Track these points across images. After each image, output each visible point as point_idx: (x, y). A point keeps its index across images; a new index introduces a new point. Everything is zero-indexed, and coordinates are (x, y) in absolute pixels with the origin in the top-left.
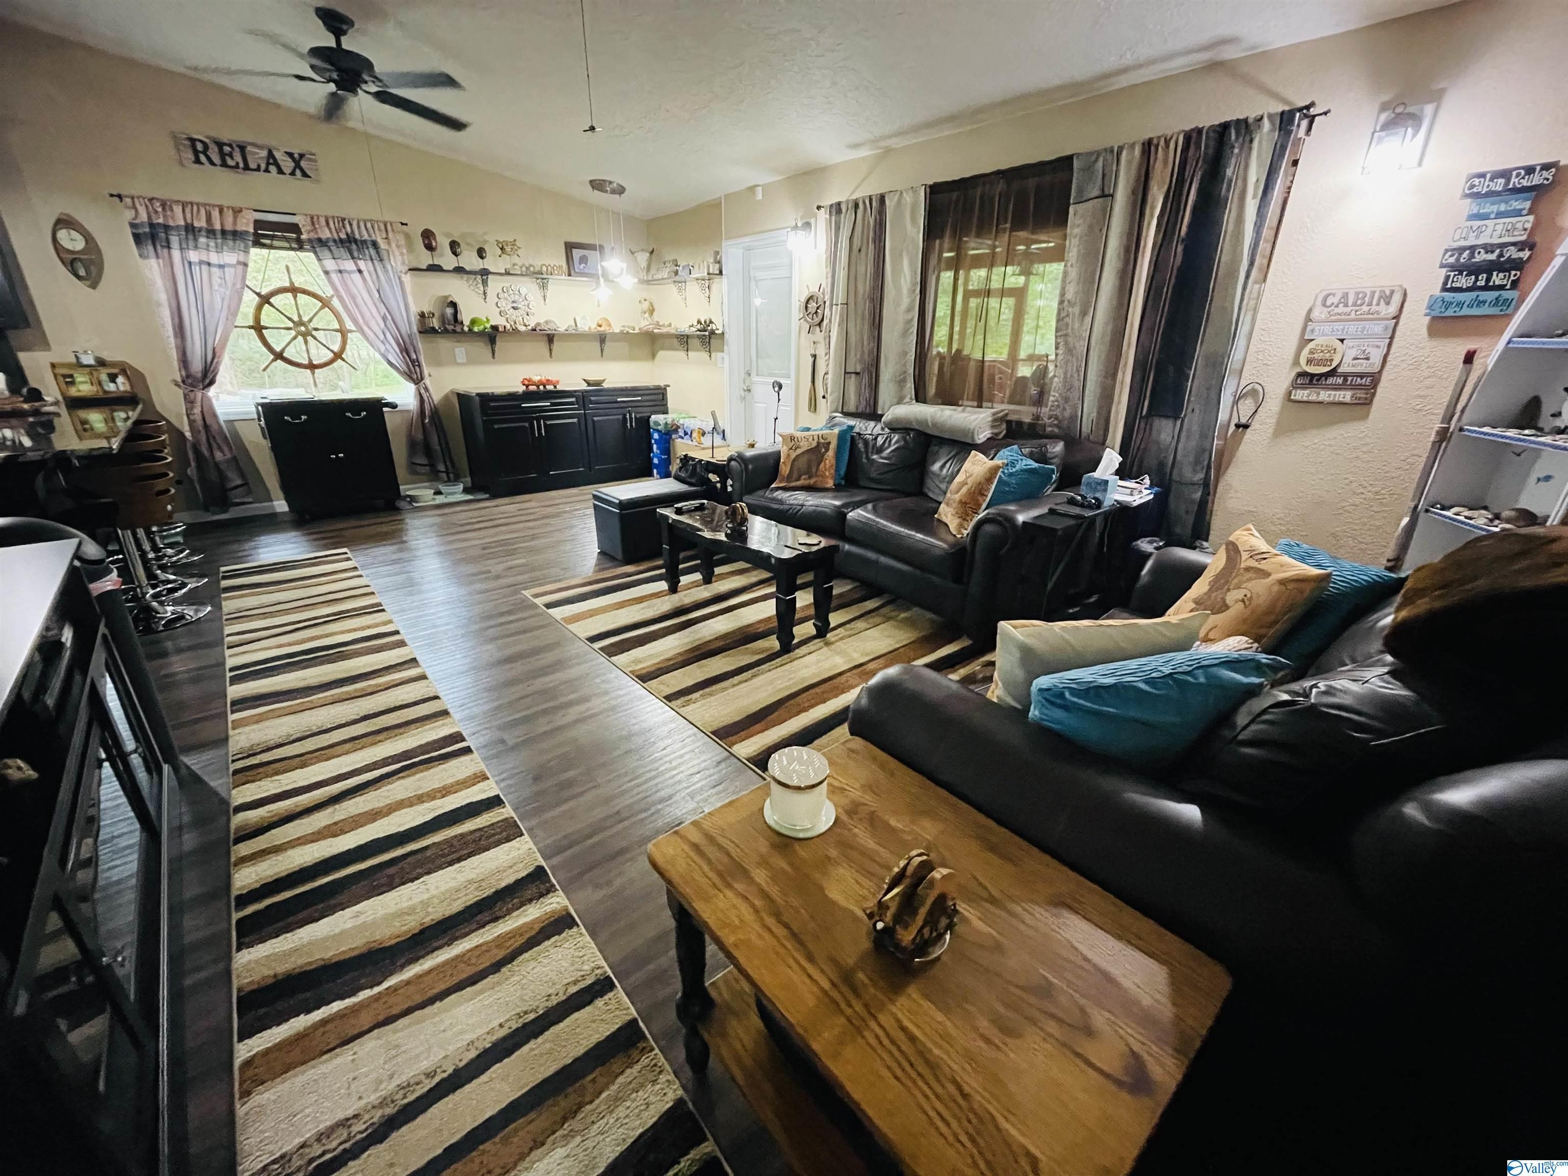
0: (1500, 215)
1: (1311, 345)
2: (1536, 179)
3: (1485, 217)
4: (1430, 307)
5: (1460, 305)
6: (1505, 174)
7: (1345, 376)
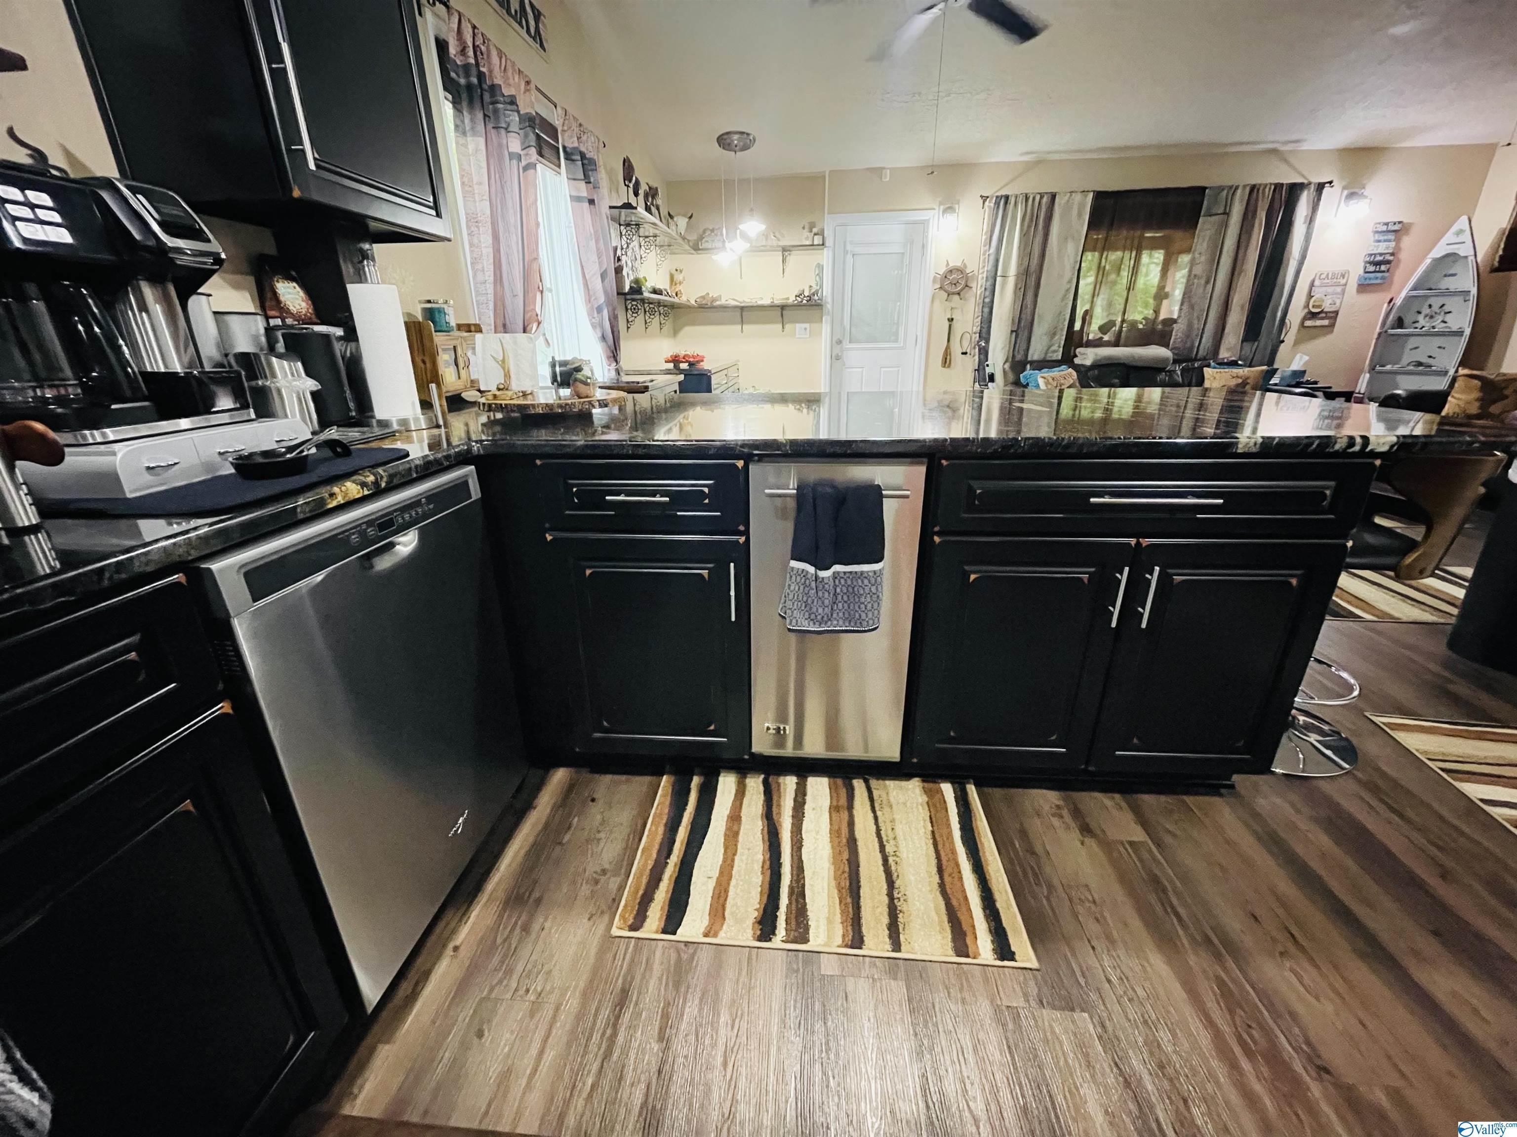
0: (1385, 241)
1: (1313, 299)
2: (1396, 227)
3: (1379, 241)
4: (1359, 279)
5: (1370, 279)
6: (1387, 224)
7: (1326, 313)
